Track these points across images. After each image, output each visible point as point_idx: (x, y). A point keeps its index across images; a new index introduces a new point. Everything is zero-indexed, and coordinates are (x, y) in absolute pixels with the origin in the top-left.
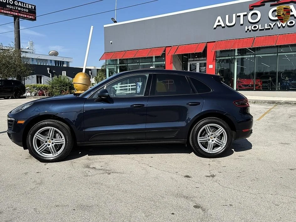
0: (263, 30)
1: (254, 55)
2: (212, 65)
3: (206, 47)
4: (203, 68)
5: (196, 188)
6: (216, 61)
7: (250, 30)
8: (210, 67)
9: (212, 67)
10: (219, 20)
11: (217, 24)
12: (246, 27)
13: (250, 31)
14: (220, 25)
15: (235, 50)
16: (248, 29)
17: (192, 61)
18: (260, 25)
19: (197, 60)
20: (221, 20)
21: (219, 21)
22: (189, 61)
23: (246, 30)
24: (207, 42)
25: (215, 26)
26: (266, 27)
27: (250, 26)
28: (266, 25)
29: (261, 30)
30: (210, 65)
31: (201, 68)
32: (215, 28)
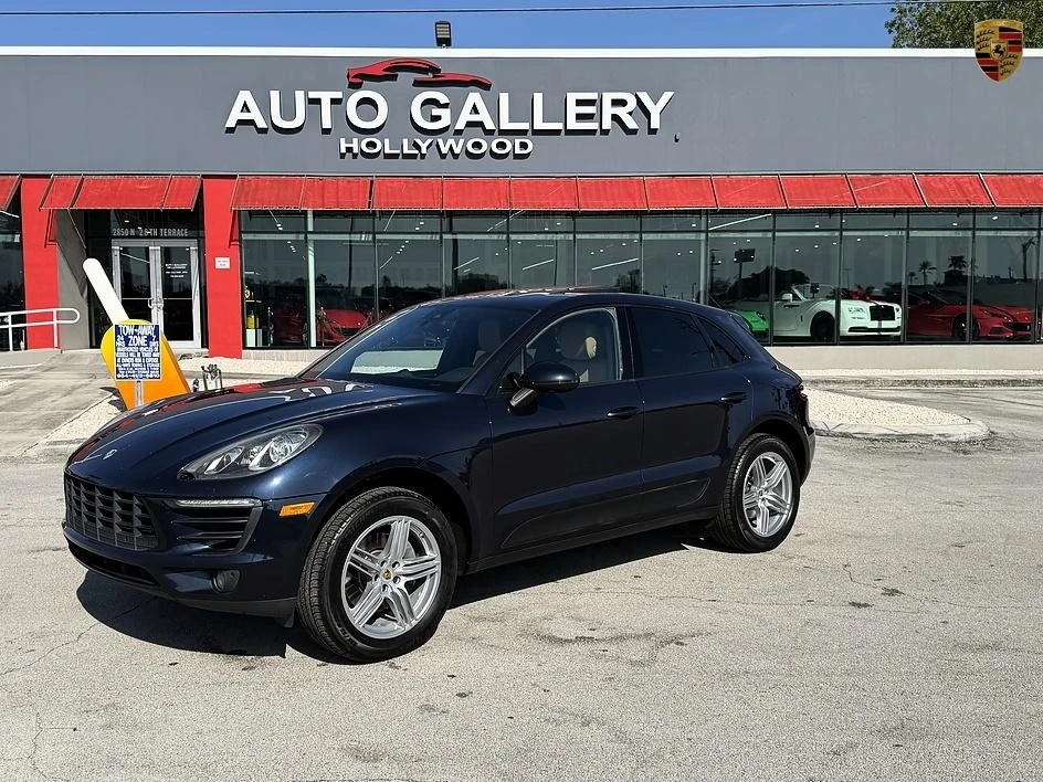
0: (395, 156)
1: (371, 236)
2: (228, 259)
3: (201, 190)
4: (177, 266)
6: (240, 246)
7: (356, 150)
8: (218, 266)
9: (227, 266)
10: (245, 105)
11: (236, 114)
12: (343, 140)
13: (355, 156)
14: (252, 122)
15: (305, 212)
16: (349, 150)
17: (129, 237)
18: (387, 141)
19: (149, 237)
20: (252, 105)
21: (245, 108)
22: (117, 237)
23: (343, 151)
24: (204, 176)
25: (231, 123)
26: (406, 151)
27: (355, 140)
28: (405, 142)
29: (388, 156)
30: (217, 259)
31: (168, 266)
32: (230, 130)
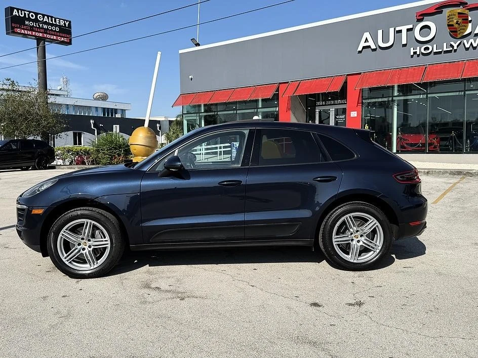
0: (440, 53)
1: (425, 95)
2: (356, 112)
3: (346, 83)
4: (341, 117)
5: (331, 325)
6: (362, 106)
7: (418, 53)
8: (352, 116)
9: (356, 115)
10: (367, 39)
12: (412, 49)
13: (418, 56)
14: (369, 47)
15: (393, 87)
16: (415, 53)
17: (323, 105)
18: (435, 46)
19: (330, 105)
20: (370, 39)
21: (366, 40)
22: (318, 106)
23: (412, 54)
24: (348, 75)
25: (360, 49)
26: (445, 49)
27: (418, 48)
28: (445, 44)
29: (436, 53)
30: (352, 113)
31: (338, 117)
32: (360, 52)
